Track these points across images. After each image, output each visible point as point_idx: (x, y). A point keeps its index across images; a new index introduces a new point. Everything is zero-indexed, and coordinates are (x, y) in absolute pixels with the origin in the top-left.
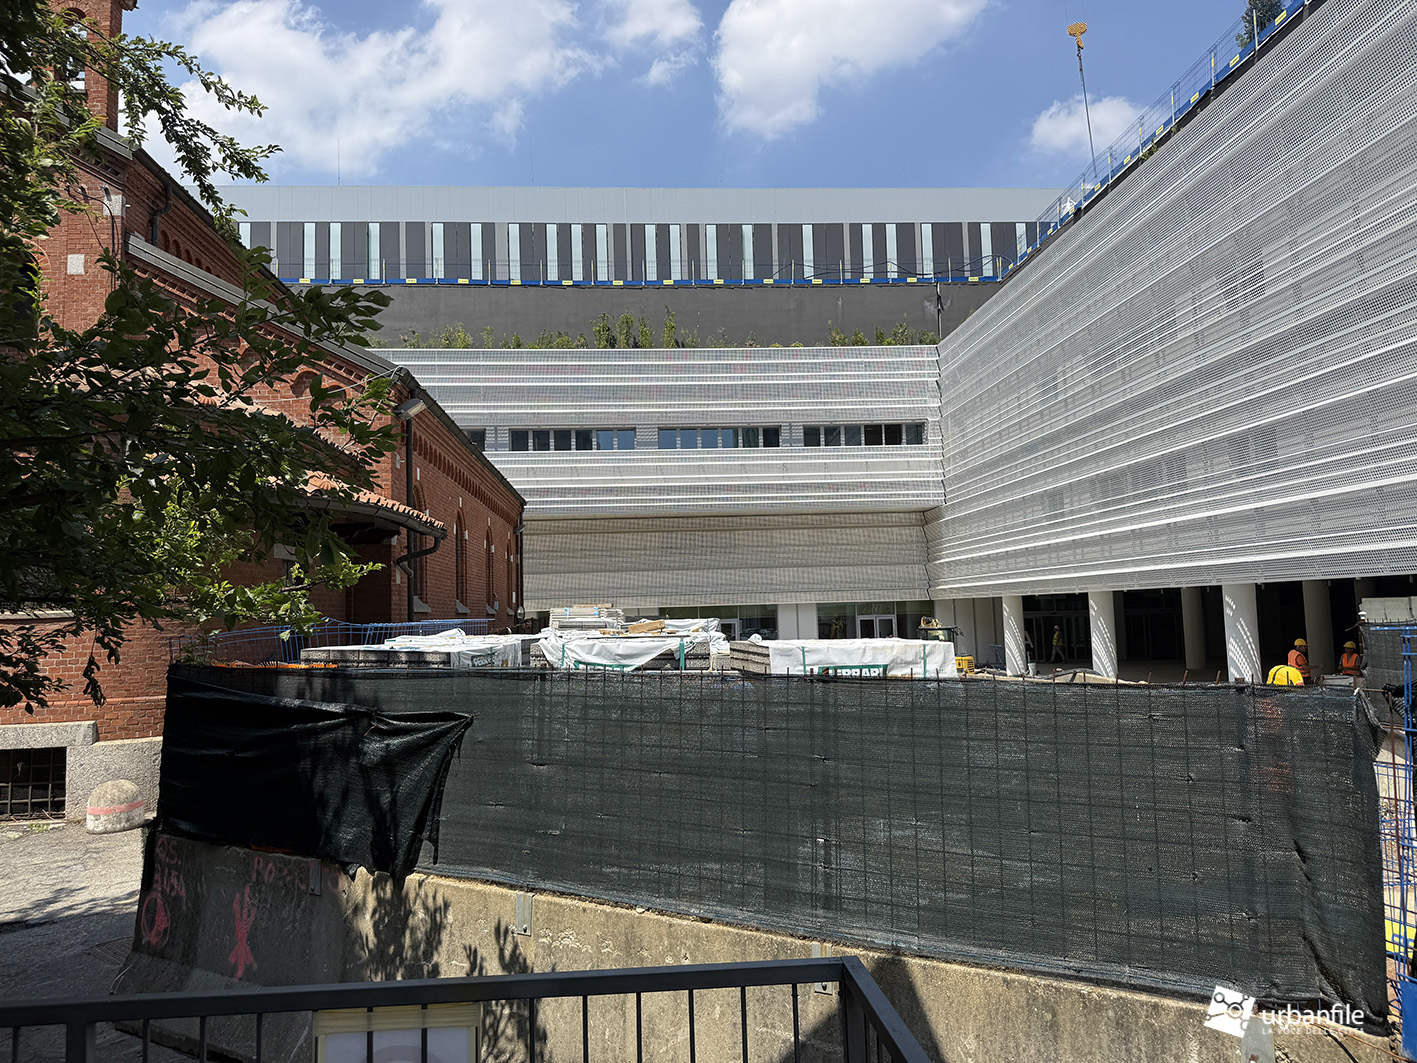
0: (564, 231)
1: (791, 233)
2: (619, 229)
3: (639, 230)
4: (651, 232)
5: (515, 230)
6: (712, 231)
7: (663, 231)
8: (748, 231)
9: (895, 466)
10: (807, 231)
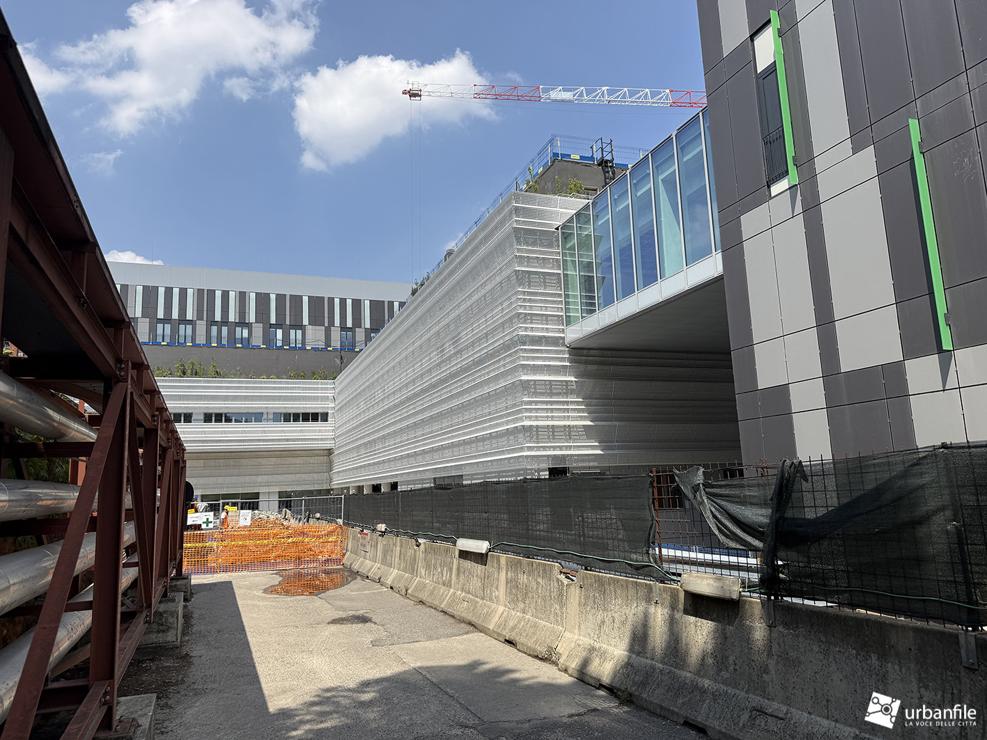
0: (169, 291)
1: (297, 300)
2: (200, 292)
3: (212, 293)
4: (218, 294)
5: (140, 289)
6: (253, 296)
7: (225, 295)
8: (273, 297)
9: (315, 431)
10: (305, 299)
